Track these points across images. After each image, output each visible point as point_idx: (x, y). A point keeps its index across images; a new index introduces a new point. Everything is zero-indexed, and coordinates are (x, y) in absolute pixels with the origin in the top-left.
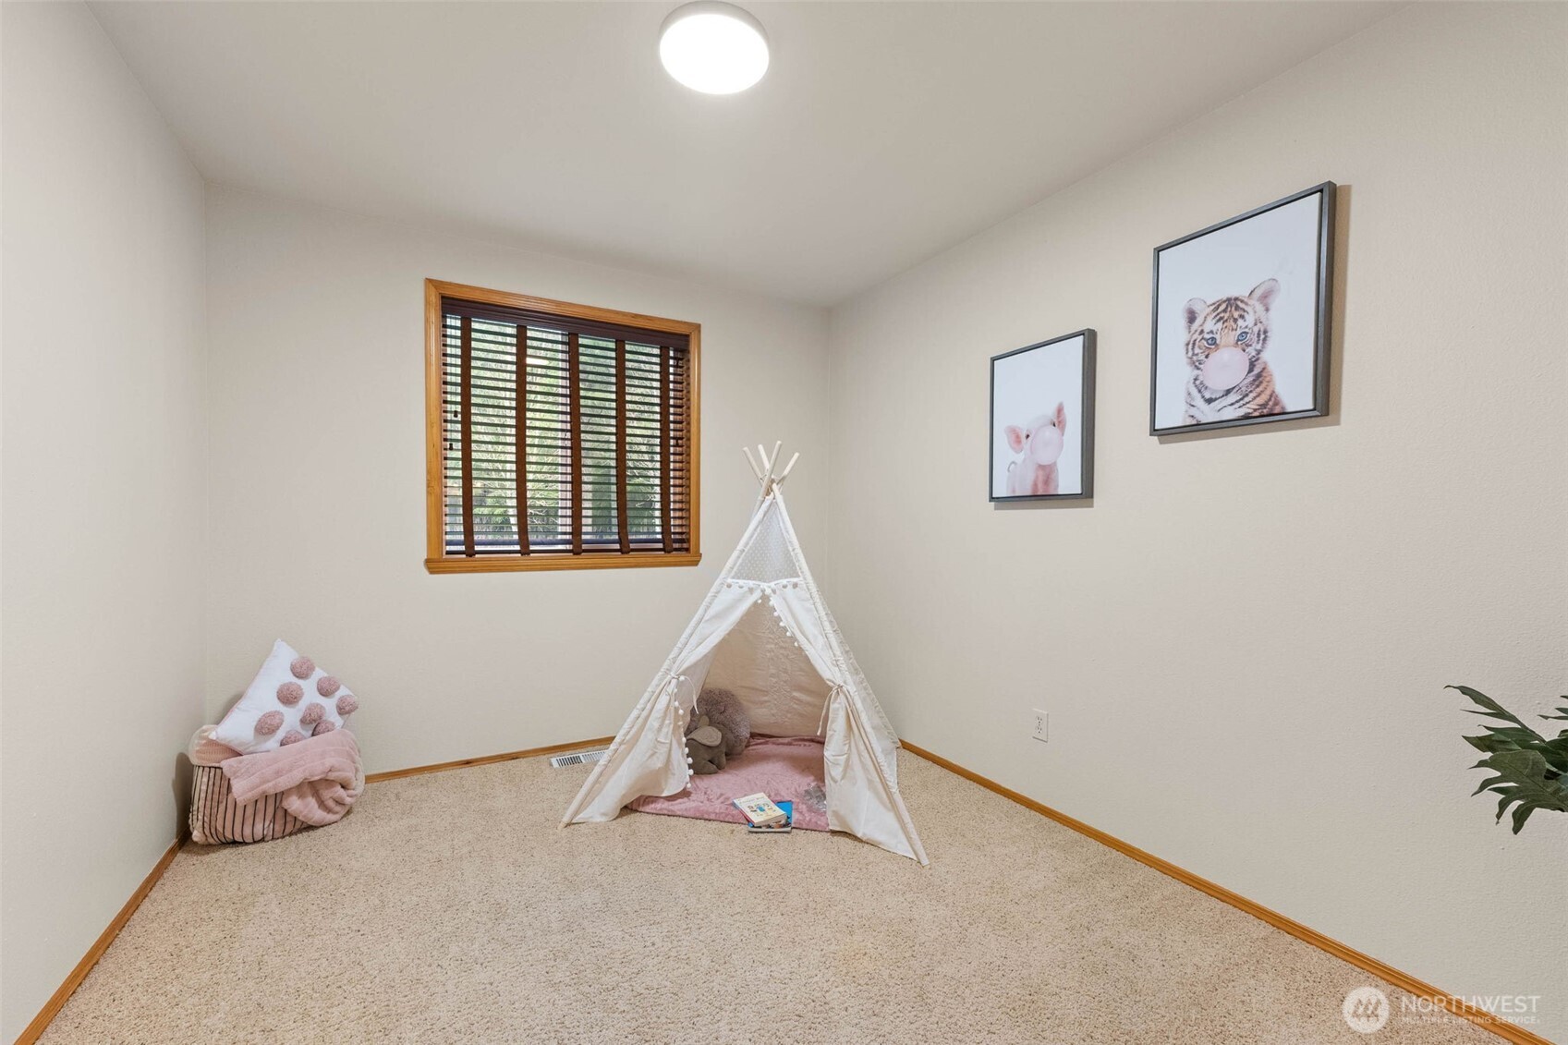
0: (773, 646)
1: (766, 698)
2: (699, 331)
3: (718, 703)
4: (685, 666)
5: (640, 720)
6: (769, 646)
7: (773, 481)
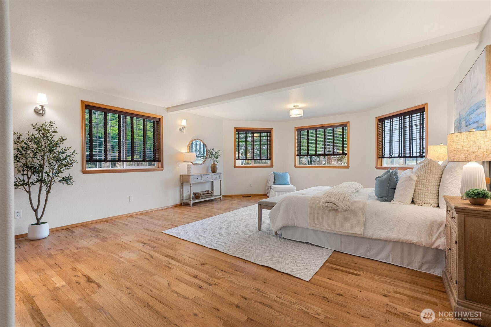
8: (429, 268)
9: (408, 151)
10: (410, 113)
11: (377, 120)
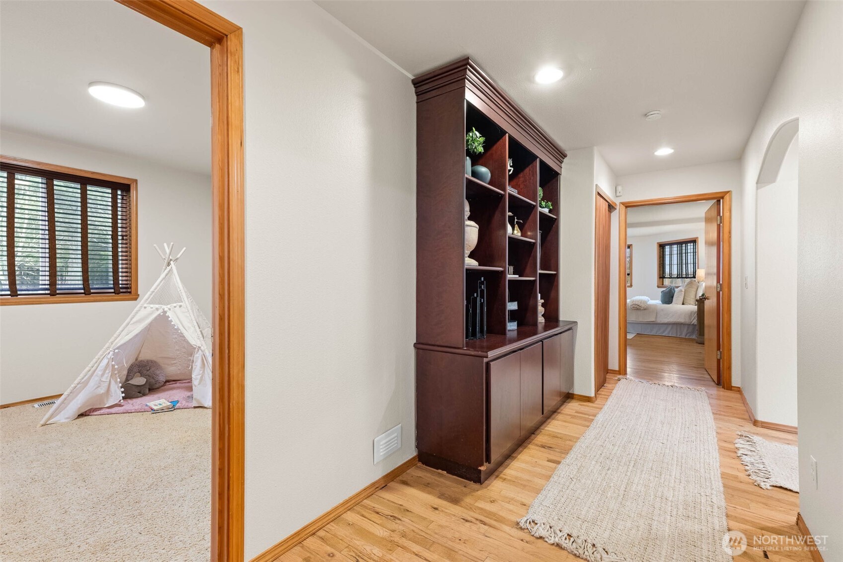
0: (176, 336)
1: (175, 362)
2: (137, 183)
3: (145, 366)
4: (118, 345)
5: (90, 372)
6: (174, 336)
7: (171, 260)
8: (690, 336)
9: (684, 273)
10: (686, 242)
11: (658, 245)
